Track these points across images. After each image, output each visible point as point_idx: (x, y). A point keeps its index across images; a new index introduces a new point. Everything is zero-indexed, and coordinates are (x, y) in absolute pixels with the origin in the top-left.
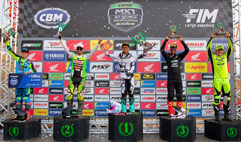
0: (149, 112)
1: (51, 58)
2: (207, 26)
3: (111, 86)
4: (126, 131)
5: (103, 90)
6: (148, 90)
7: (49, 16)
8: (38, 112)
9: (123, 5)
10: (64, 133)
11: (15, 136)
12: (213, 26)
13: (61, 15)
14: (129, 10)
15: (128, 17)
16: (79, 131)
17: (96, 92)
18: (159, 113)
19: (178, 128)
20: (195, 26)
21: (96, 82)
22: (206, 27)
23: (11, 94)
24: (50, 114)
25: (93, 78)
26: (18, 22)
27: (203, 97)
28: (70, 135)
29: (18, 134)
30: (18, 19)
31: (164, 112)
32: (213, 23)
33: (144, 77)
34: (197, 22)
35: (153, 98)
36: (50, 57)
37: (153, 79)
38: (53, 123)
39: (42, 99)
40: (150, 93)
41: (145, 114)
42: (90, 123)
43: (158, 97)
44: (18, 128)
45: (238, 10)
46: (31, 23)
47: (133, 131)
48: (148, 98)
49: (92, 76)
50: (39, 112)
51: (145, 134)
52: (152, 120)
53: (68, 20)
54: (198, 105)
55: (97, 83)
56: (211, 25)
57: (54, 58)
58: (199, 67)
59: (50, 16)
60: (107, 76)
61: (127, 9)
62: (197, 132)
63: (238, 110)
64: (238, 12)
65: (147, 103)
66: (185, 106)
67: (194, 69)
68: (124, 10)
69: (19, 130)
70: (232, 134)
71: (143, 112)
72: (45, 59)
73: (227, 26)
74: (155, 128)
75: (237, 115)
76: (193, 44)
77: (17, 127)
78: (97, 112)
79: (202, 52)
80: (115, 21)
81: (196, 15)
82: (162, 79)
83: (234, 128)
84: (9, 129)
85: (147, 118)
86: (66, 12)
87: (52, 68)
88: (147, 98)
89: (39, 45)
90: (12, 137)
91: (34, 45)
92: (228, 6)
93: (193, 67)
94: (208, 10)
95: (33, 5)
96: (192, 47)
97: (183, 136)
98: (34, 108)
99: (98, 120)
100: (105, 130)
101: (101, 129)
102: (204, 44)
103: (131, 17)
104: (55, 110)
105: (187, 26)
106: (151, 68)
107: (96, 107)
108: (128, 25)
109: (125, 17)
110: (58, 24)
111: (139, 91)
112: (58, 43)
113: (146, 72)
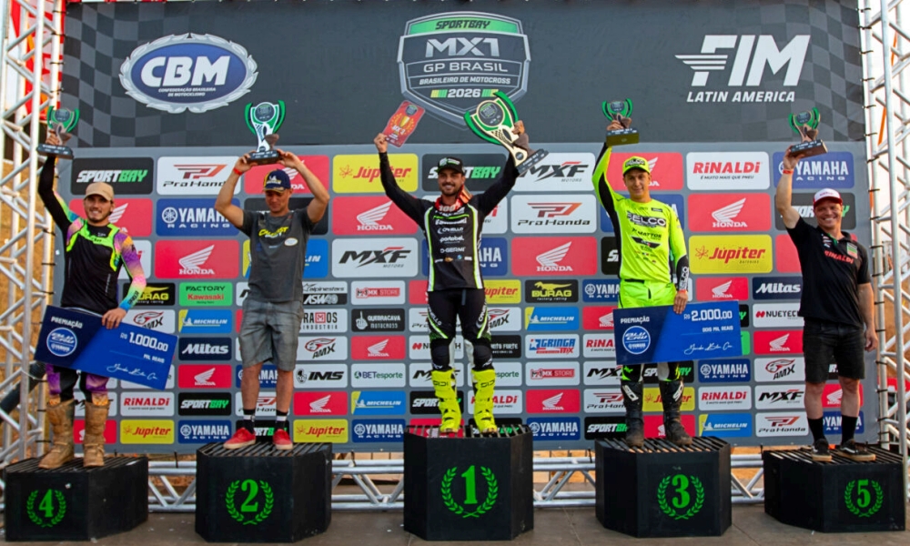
0: (555, 427)
1: (185, 223)
2: (769, 96)
3: (412, 329)
4: (471, 498)
5: (383, 344)
6: (550, 341)
7: (178, 66)
8: (134, 431)
9: (454, 21)
10: (238, 508)
11: (50, 526)
12: (792, 100)
13: (223, 63)
14: (476, 40)
15: (474, 68)
16: (292, 500)
17: (358, 353)
18: (593, 428)
19: (663, 485)
20: (724, 100)
21: (355, 314)
22: (765, 100)
24: (181, 438)
25: (343, 299)
26: (59, 90)
27: (760, 364)
28: (260, 518)
29: (61, 516)
30: (60, 76)
31: (615, 425)
32: (791, 88)
33: (535, 294)
34: (731, 83)
35: (570, 373)
36: (183, 220)
37: (569, 300)
38: (194, 470)
40: (558, 352)
41: (540, 432)
42: (334, 469)
44: (60, 494)
45: (881, 37)
46: (108, 91)
47: (495, 496)
48: (554, 373)
49: (340, 292)
50: (139, 431)
51: (541, 508)
52: (570, 455)
53: (250, 81)
54: (740, 395)
55: (359, 317)
56: (785, 93)
58: (741, 254)
59: (181, 66)
60: (395, 292)
61: (470, 36)
62: (734, 499)
63: (888, 413)
64: (881, 46)
65: (550, 392)
67: (724, 260)
68: (458, 43)
69: (65, 499)
70: (863, 502)
71: (534, 427)
72: (162, 229)
73: (845, 96)
74: (582, 486)
75: (884, 433)
76: (717, 165)
77: (56, 492)
78: (359, 429)
79: (751, 196)
80: (426, 81)
81: (726, 57)
82: (603, 299)
83: (873, 482)
84: (27, 499)
85: (550, 448)
86: (239, 50)
87: (190, 263)
88: (550, 373)
89: (140, 175)
90: (38, 529)
91: (119, 175)
92: (846, 23)
93: (718, 254)
94: (770, 38)
95: (117, 24)
96: (716, 178)
97: (682, 514)
98: (120, 417)
99: (365, 458)
100: (390, 496)
101: (376, 494)
102: (760, 165)
103: (483, 67)
104: (203, 423)
105: (693, 97)
106: (564, 258)
107: (357, 410)
108: (474, 96)
109: (463, 68)
110: (209, 97)
111: (519, 346)
112: (213, 169)
113: (545, 272)
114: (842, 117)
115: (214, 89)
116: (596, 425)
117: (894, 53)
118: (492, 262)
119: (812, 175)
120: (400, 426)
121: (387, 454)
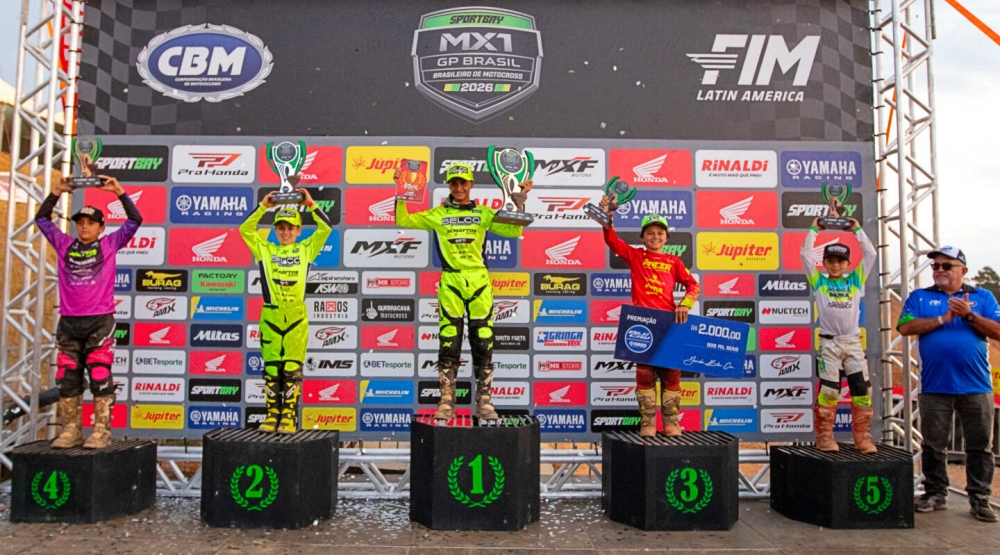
0: (562, 419)
1: (199, 211)
3: (421, 320)
4: (478, 488)
5: (392, 334)
6: (558, 334)
7: (195, 56)
8: (145, 416)
9: (468, 16)
10: (243, 494)
11: (54, 507)
12: (801, 99)
13: (240, 53)
14: (490, 36)
16: (297, 487)
17: (367, 342)
18: (599, 421)
19: (672, 478)
20: (734, 98)
21: (365, 303)
22: (775, 99)
23: (43, 346)
24: (190, 424)
25: (353, 289)
26: (77, 78)
27: (766, 360)
28: (265, 504)
29: (65, 498)
30: (77, 64)
31: (620, 418)
32: (800, 88)
33: (544, 287)
34: (741, 82)
35: (577, 366)
36: (197, 208)
37: (578, 293)
38: (201, 456)
39: (161, 366)
40: (565, 345)
41: (547, 424)
42: (341, 457)
43: (595, 359)
44: (65, 476)
45: (891, 39)
46: (125, 80)
47: (502, 486)
48: (562, 366)
49: (351, 281)
50: (149, 416)
51: (547, 500)
52: (575, 448)
53: (265, 72)
54: (745, 391)
55: (369, 307)
56: (794, 93)
57: (209, 211)
58: (748, 251)
59: (198, 56)
60: (405, 283)
61: (483, 31)
62: (741, 494)
63: (893, 412)
64: (891, 48)
65: (557, 384)
66: (699, 393)
67: (731, 257)
68: (472, 38)
69: (69, 482)
71: (541, 418)
72: (176, 216)
73: (853, 97)
74: (588, 479)
75: (889, 431)
76: (725, 162)
77: (61, 473)
79: (759, 195)
80: (439, 75)
81: (736, 56)
82: (611, 293)
83: (883, 479)
84: (32, 480)
85: (556, 442)
86: (255, 41)
87: (203, 251)
88: (557, 366)
89: (154, 163)
90: (43, 510)
91: (135, 163)
92: (856, 24)
93: (725, 251)
94: (781, 37)
95: (134, 11)
96: (724, 175)
97: (690, 508)
98: (130, 402)
99: (374, 447)
100: (397, 485)
101: (382, 483)
102: (769, 164)
103: (496, 62)
104: (213, 409)
105: (703, 95)
106: (573, 252)
107: (365, 399)
108: (487, 90)
109: (476, 62)
110: (225, 87)
111: (527, 338)
112: (227, 158)
113: (554, 266)
114: (851, 117)
115: (230, 79)
116: (602, 419)
117: (904, 54)
118: (502, 255)
119: (819, 174)
120: (408, 415)
121: (395, 443)
